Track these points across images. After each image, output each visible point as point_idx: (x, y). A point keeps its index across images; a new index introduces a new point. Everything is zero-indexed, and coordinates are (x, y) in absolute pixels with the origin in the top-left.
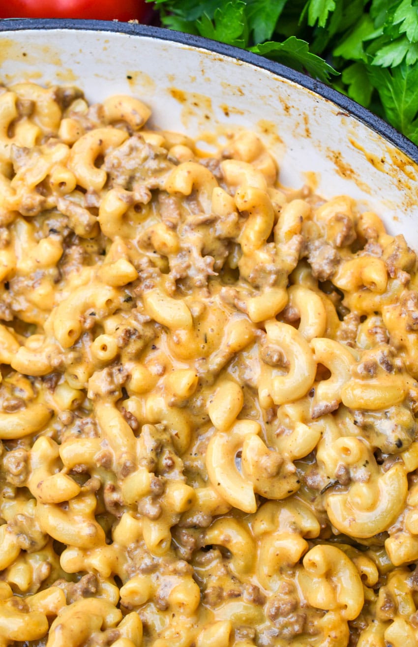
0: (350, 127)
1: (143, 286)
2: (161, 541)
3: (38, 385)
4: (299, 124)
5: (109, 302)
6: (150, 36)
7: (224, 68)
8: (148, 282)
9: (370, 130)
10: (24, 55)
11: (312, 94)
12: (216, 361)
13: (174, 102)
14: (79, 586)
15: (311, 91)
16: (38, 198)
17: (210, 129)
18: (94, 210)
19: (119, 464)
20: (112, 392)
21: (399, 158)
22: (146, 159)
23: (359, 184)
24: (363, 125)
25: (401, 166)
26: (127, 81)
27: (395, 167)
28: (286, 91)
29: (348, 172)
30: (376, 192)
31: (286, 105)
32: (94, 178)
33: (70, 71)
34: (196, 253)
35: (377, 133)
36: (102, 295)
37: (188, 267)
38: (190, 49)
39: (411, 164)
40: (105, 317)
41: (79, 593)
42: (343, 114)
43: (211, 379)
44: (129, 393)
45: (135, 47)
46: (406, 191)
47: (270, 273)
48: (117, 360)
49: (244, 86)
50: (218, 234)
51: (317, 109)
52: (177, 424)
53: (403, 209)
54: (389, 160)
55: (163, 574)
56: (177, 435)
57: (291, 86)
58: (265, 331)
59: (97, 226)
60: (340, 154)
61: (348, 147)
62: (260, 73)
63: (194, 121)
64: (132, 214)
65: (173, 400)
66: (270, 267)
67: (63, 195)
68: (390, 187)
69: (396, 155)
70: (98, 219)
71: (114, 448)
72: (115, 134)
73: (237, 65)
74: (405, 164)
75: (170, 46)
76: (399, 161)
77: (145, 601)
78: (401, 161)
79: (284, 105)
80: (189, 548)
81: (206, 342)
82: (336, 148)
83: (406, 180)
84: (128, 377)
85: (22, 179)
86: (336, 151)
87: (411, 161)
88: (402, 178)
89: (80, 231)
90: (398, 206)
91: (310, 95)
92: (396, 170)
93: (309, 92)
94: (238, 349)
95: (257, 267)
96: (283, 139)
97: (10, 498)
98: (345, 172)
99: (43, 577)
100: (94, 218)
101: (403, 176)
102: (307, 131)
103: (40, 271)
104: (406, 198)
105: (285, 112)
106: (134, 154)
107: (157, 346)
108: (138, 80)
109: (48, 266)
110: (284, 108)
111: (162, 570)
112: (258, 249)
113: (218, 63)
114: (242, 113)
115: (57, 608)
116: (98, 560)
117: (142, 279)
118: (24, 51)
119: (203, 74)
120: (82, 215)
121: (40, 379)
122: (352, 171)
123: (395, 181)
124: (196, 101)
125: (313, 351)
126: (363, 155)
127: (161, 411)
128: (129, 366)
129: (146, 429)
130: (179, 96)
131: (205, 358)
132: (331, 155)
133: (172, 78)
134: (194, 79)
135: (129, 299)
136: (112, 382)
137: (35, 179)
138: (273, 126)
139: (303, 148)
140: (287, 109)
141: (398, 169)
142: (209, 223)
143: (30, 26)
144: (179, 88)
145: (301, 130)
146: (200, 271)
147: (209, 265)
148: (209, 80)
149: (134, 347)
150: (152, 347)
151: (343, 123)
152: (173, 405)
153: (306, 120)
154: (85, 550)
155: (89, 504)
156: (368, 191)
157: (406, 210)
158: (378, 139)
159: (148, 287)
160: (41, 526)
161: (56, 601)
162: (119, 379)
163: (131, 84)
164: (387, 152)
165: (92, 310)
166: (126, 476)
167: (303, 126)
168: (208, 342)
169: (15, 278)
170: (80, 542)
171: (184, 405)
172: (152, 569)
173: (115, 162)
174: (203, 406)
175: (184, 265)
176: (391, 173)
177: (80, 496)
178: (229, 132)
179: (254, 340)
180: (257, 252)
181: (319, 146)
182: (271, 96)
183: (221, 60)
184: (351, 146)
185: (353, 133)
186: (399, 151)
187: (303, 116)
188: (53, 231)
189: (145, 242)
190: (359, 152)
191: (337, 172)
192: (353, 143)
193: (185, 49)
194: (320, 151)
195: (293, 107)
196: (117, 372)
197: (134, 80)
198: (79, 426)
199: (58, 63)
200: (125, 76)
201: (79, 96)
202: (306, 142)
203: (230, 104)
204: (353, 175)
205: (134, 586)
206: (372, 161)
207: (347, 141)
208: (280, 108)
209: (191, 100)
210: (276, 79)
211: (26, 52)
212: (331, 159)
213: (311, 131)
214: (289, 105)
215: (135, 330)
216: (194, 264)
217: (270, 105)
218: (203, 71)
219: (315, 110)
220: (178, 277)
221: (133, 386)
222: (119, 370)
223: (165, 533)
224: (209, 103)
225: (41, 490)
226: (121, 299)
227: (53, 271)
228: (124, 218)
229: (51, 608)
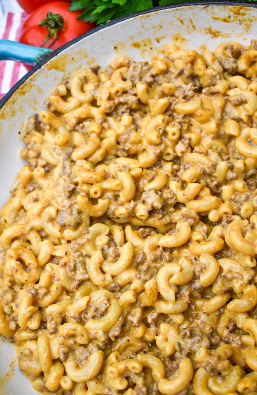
0: (211, 11)
1: (173, 105)
2: (244, 186)
3: (155, 169)
4: (189, 26)
5: (163, 120)
6: (117, 22)
7: (151, 20)
8: (174, 103)
9: (219, 6)
10: (73, 59)
11: (190, 7)
12: (218, 115)
13: (136, 49)
14: (224, 222)
15: (189, 6)
16: (112, 102)
17: (155, 53)
18: (135, 95)
19: (209, 168)
20: (187, 148)
21: (236, 10)
22: (142, 68)
23: (223, 36)
24: (215, 6)
25: (238, 13)
26: (114, 50)
27: (236, 15)
28: (179, 13)
29: (217, 34)
30: (232, 34)
31: (181, 20)
32: (127, 85)
33: (92, 58)
34: (184, 86)
35: (223, 5)
36: (159, 119)
37: (184, 92)
38: (135, 19)
39: (241, 8)
40: (165, 127)
41: (226, 224)
42: (206, 7)
43: (221, 122)
44: (193, 147)
45: (114, 31)
46: (245, 22)
47: (216, 75)
48: (181, 138)
49: (161, 23)
50: (187, 75)
51: (194, 13)
52: (219, 145)
53: (246, 32)
54: (232, 14)
55: (252, 198)
56: (222, 149)
57: (180, 9)
58: (228, 96)
59: (139, 101)
60: (210, 28)
61: (213, 21)
62: (166, 12)
63: (147, 53)
64: (150, 89)
65: (212, 135)
66: (214, 73)
67: (119, 97)
68: (237, 27)
69: (234, 9)
70: (138, 97)
71: (203, 164)
72: (123, 69)
73: (156, 14)
74: (239, 10)
75: (127, 22)
76: (236, 11)
77: (252, 212)
78: (237, 10)
79: (180, 21)
80: (255, 185)
81: (210, 111)
82: (207, 26)
83: (242, 18)
84: (190, 139)
85: (101, 100)
86: (209, 28)
87: (241, 7)
88: (240, 18)
89: (134, 106)
90: (243, 33)
91: (190, 8)
92: (236, 17)
93: (189, 7)
94: (223, 107)
95: (210, 77)
96: (185, 38)
97: (174, 212)
98: (215, 34)
99: (206, 231)
100: (137, 98)
101: (240, 17)
102: (194, 27)
103: (128, 129)
104: (245, 27)
105: (182, 24)
106: (136, 69)
107: (192, 124)
108: (119, 48)
109: (130, 126)
110: (181, 22)
111: (251, 196)
112: (206, 70)
113: (148, 18)
114: (164, 37)
115: (222, 232)
116: (224, 208)
117: (171, 103)
118: (72, 57)
119: (144, 28)
120: (132, 98)
121: (154, 166)
122: (218, 32)
123: (238, 22)
124: (144, 43)
125: (252, 90)
126: (220, 20)
127: (211, 144)
128: (187, 136)
129: (210, 151)
130: (137, 45)
131: (213, 116)
132: (207, 31)
133: (132, 38)
134: (140, 33)
135: (170, 115)
136: (185, 144)
137: (106, 96)
138: (179, 35)
139: (194, 36)
140: (182, 22)
141: (237, 15)
142: (181, 73)
143: (71, 44)
144: (136, 41)
145: (191, 28)
146: (189, 90)
147: (192, 86)
148: (147, 29)
149: (185, 127)
150: (190, 125)
151: (207, 11)
152: (213, 138)
153: (191, 22)
154: (217, 208)
155: (207, 191)
156: (228, 37)
157: (247, 32)
158: (223, 8)
159: (175, 104)
160: (194, 210)
161: (220, 230)
162: (187, 142)
163: (117, 51)
164: (229, 11)
165: (159, 127)
166: (215, 169)
167: (191, 26)
168: (211, 110)
169: (120, 138)
170: (214, 206)
171: (218, 136)
172: (247, 199)
173: (131, 75)
174: (225, 133)
175: (182, 92)
176: (235, 19)
177: (202, 189)
178: (162, 50)
179: (227, 101)
180: (206, 71)
181: (201, 30)
182: (174, 20)
183: (149, 16)
184: (214, 20)
185: (213, 14)
186: (234, 6)
187: (189, 20)
188: (123, 113)
189: (161, 94)
190: (218, 21)
191: (212, 37)
192: (214, 18)
193: (133, 20)
194: (202, 32)
195: (184, 19)
196: (184, 141)
197: (118, 48)
198: (183, 168)
199: (86, 57)
200: (113, 48)
201: (99, 68)
202: (195, 32)
203: (158, 36)
204: (219, 34)
205: (245, 208)
206: (225, 21)
207: (212, 19)
208: (179, 23)
209: (142, 44)
210: (174, 10)
211: (74, 57)
212: (207, 33)
213: (195, 25)
214: (182, 19)
215: (182, 121)
216: (186, 89)
217: (174, 25)
218: (143, 26)
219: (193, 14)
220: (183, 96)
221: (194, 141)
222: (184, 140)
223: (243, 182)
224: (150, 40)
225: (186, 195)
226: (167, 117)
227: (133, 127)
228: (148, 91)
229: (220, 233)
